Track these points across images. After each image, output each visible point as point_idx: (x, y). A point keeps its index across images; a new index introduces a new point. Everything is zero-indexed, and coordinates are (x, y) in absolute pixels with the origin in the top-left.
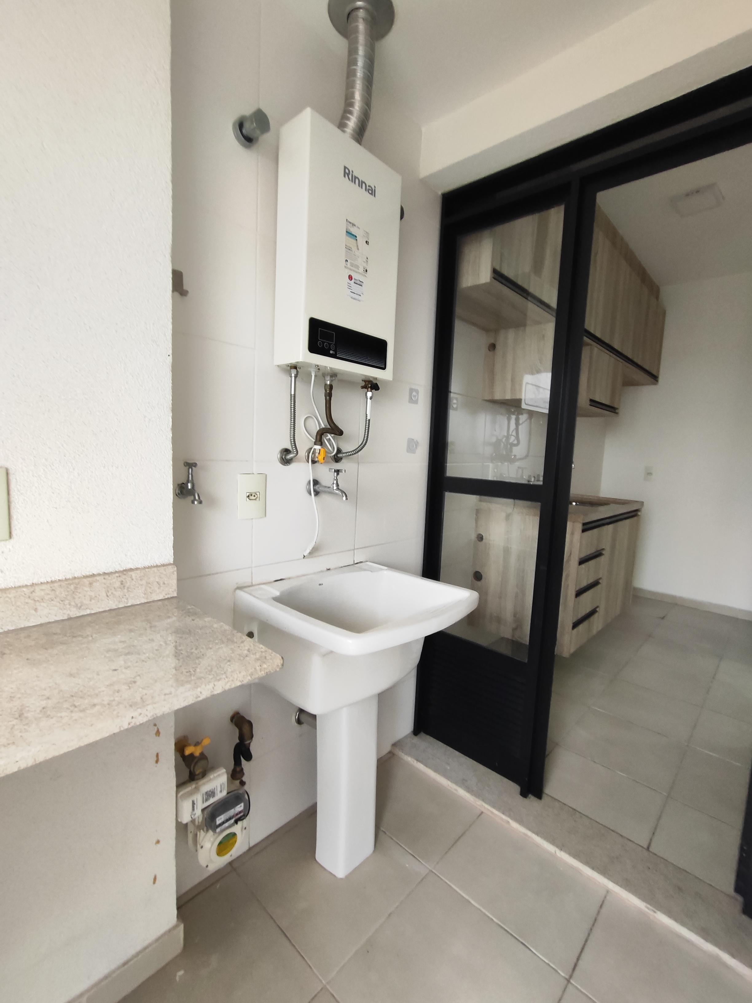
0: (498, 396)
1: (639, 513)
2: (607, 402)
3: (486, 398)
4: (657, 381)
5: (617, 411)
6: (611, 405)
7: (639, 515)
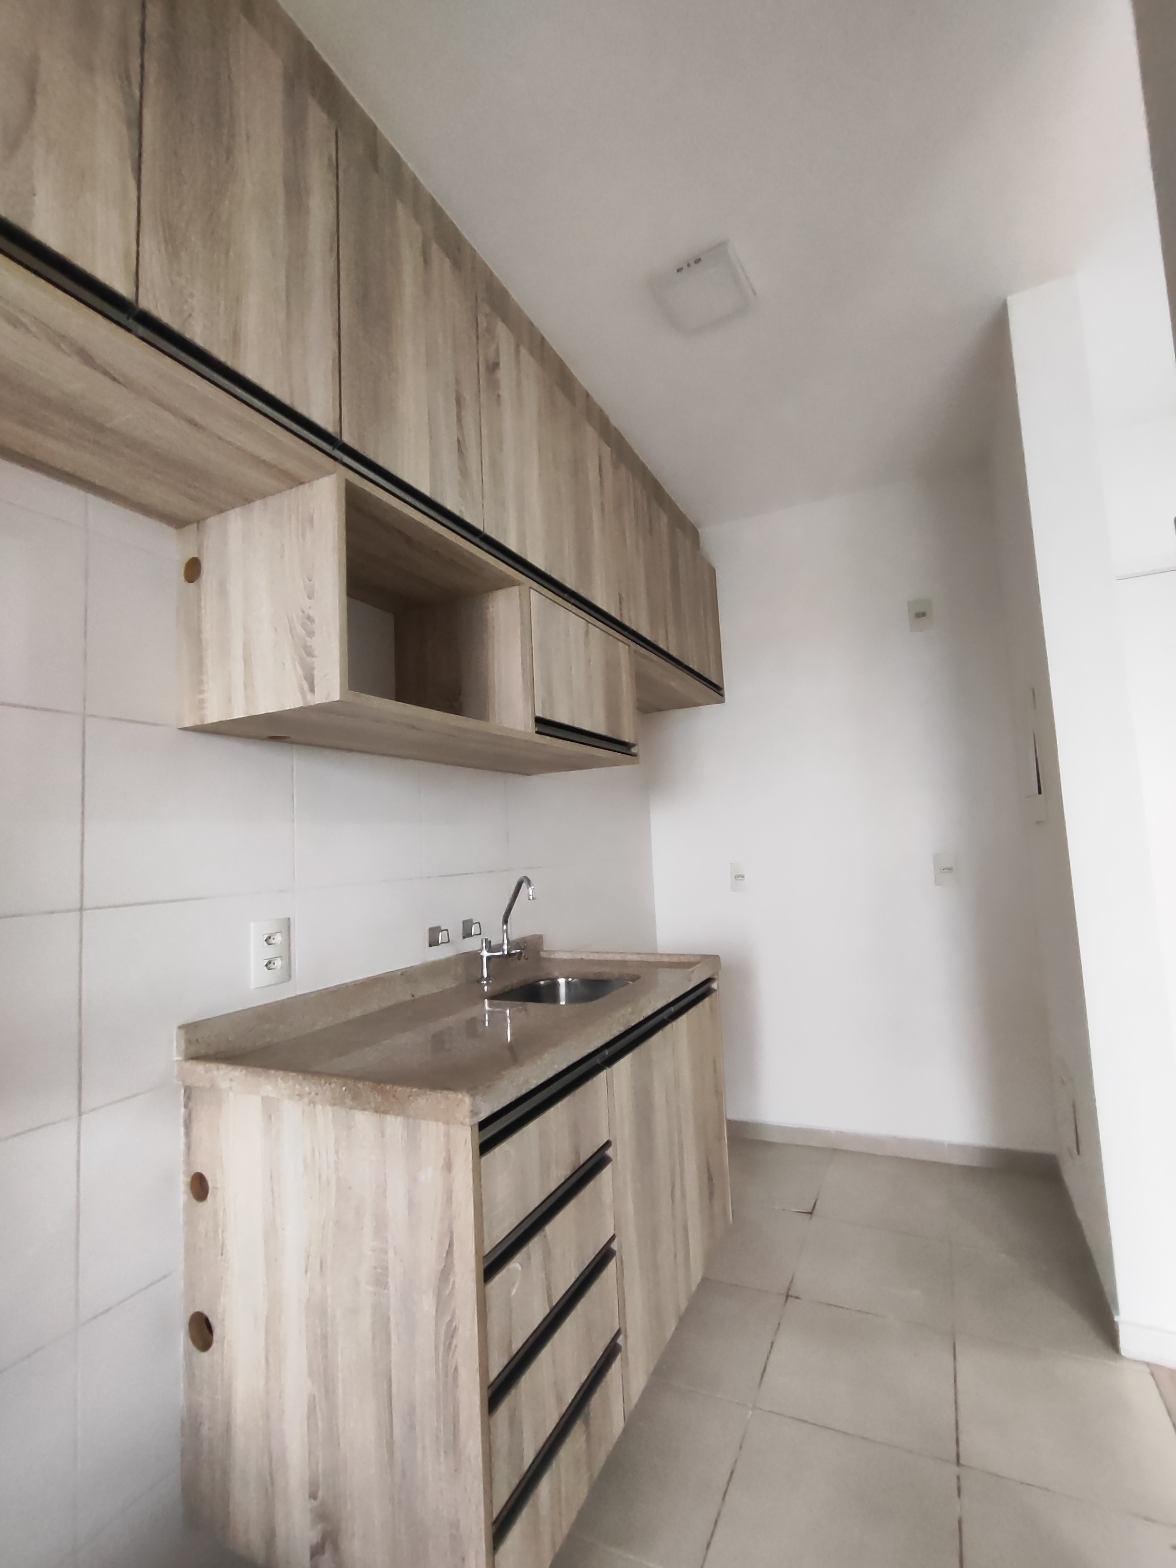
0: (214, 715)
1: (714, 986)
2: (601, 729)
3: (188, 724)
4: (722, 695)
5: (634, 750)
6: (610, 735)
7: (714, 990)
